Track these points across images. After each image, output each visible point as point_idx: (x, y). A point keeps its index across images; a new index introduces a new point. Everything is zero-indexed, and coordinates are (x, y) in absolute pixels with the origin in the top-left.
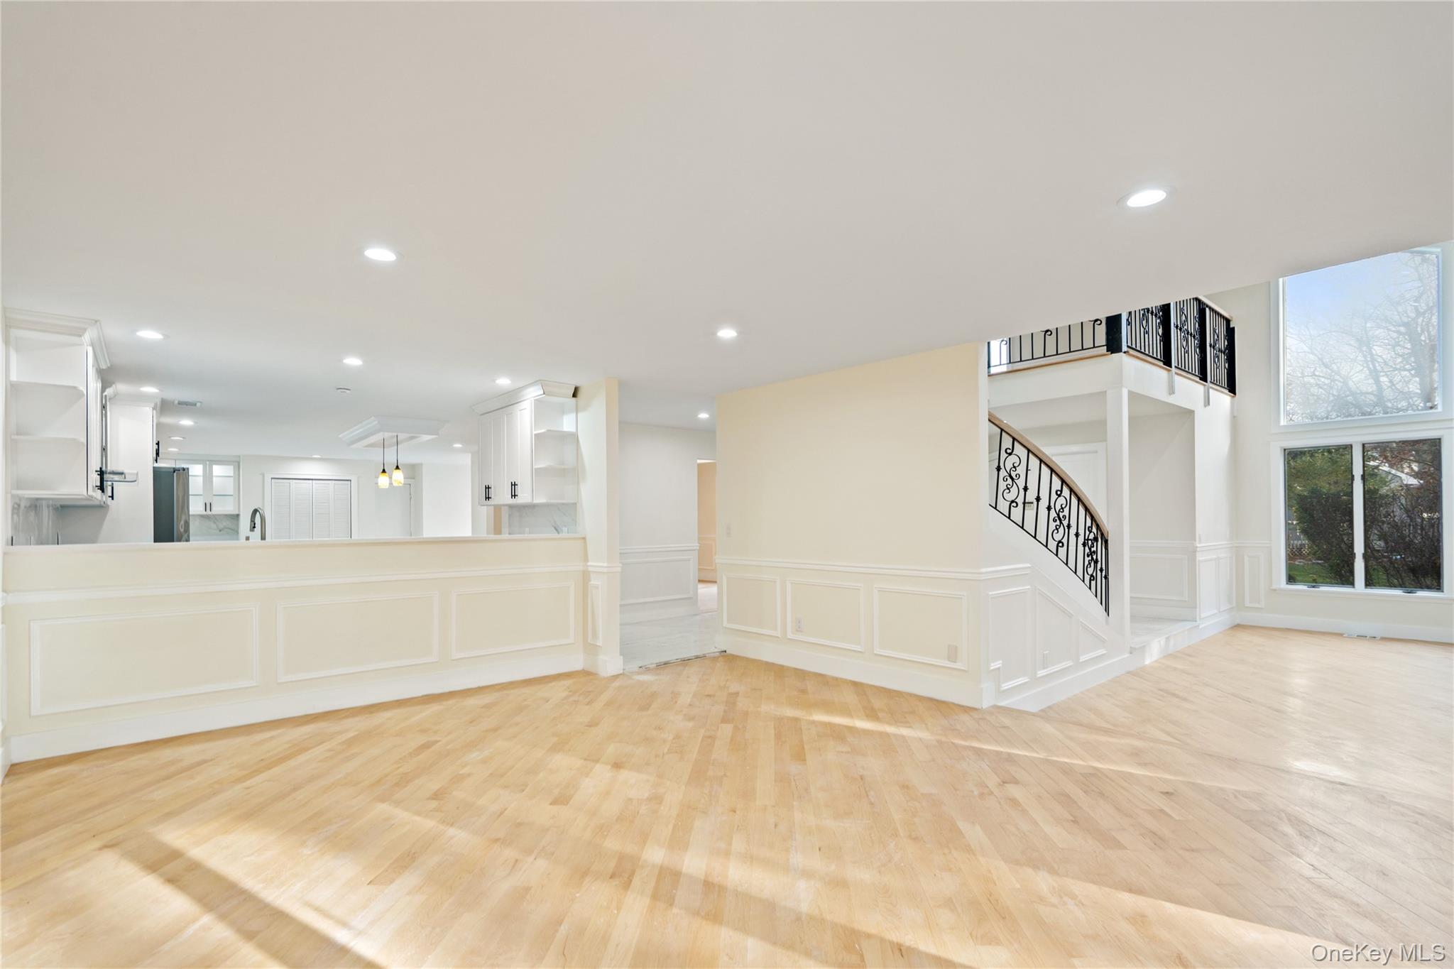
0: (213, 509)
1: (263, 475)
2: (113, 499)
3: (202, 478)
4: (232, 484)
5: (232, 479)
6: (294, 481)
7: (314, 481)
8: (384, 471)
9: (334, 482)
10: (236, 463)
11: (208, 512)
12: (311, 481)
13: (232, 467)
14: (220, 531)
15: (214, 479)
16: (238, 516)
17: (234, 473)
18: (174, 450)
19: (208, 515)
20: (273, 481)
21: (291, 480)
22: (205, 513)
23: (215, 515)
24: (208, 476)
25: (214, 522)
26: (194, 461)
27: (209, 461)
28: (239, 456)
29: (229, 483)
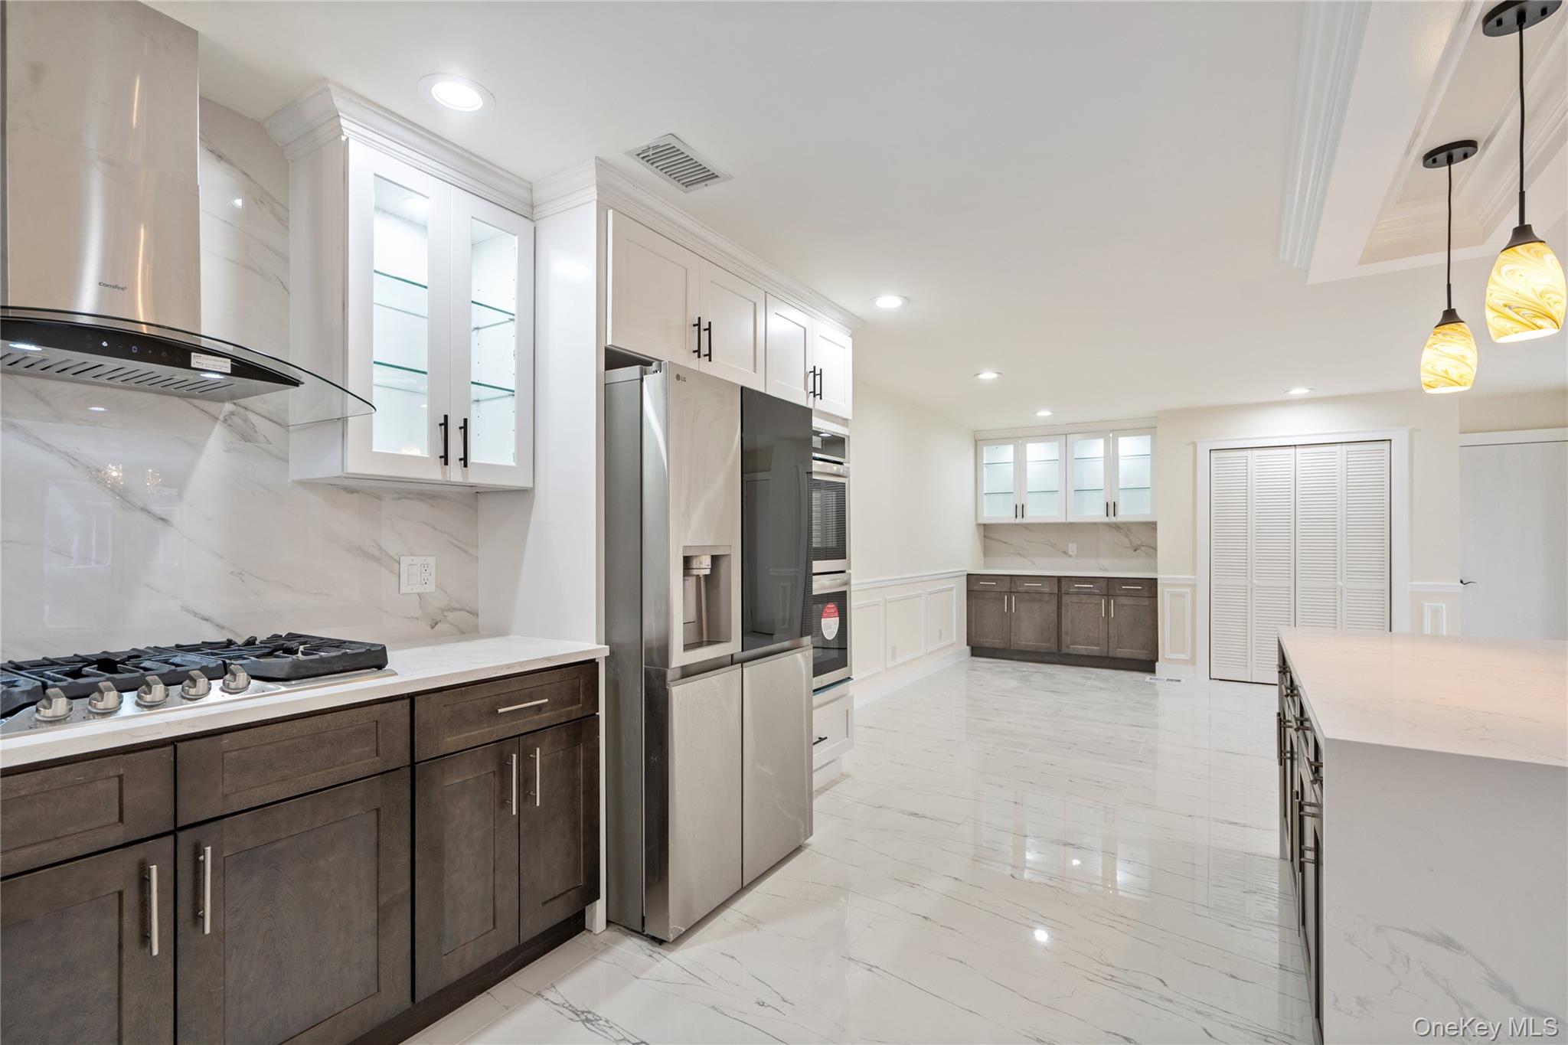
0: (1121, 511)
1: (1194, 445)
3: (1101, 464)
4: (1149, 471)
5: (1150, 458)
6: (1255, 452)
7: (1299, 450)
8: (1450, 316)
9: (1345, 447)
10: (1153, 428)
11: (1112, 519)
12: (1291, 448)
13: (1149, 438)
14: (1135, 550)
15: (1121, 462)
16: (1155, 523)
17: (1152, 448)
18: (1044, 413)
19: (1115, 524)
20: (1213, 454)
21: (1250, 451)
22: (1107, 520)
23: (1125, 524)
24: (1112, 460)
25: (1126, 536)
26: (1091, 431)
27: (1111, 430)
28: (1156, 417)
29: (1145, 467)
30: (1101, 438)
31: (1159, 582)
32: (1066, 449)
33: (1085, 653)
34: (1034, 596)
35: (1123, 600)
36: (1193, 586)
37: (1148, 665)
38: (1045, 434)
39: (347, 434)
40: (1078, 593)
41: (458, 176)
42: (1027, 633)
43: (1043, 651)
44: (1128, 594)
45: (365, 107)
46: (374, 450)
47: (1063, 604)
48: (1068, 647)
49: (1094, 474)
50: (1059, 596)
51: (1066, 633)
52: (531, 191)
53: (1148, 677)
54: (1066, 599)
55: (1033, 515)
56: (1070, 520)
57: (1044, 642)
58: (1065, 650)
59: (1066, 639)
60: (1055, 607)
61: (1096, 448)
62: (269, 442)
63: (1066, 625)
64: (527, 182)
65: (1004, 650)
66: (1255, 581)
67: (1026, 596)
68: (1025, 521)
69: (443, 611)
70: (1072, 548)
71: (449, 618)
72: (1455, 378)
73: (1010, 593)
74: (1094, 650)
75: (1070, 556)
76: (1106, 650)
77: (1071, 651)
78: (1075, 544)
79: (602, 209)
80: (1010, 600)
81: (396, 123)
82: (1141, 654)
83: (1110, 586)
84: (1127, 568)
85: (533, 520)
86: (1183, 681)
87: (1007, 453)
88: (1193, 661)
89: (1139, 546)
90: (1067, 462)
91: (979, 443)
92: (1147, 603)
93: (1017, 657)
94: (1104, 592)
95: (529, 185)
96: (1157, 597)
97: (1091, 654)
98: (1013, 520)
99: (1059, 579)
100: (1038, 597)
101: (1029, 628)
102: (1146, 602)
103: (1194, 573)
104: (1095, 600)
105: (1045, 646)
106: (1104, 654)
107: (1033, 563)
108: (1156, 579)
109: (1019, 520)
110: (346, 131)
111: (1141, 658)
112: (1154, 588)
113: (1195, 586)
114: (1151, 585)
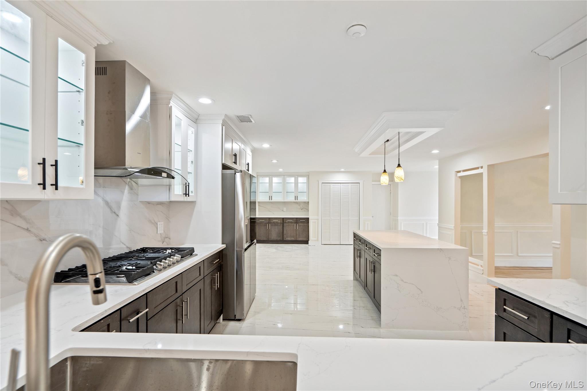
0: (299, 199)
1: (318, 181)
2: (57, 189)
3: (294, 184)
4: (306, 187)
5: (306, 184)
6: (332, 184)
7: (341, 184)
9: (351, 184)
10: (307, 175)
11: (296, 201)
12: (340, 184)
13: (306, 178)
14: (302, 210)
15: (299, 184)
16: (308, 203)
17: (307, 181)
18: (281, 170)
19: (296, 202)
20: (323, 184)
21: (331, 184)
22: (295, 201)
23: (299, 202)
24: (296, 183)
25: (299, 205)
26: (291, 175)
27: (297, 175)
28: (309, 172)
29: (305, 186)
30: (293, 177)
31: (309, 218)
32: (284, 180)
33: (290, 240)
34: (276, 224)
35: (300, 224)
37: (306, 242)
38: (278, 175)
39: (171, 189)
40: (288, 223)
41: (187, 114)
42: (274, 236)
43: (279, 240)
44: (302, 222)
45: (178, 99)
46: (175, 193)
47: (284, 226)
48: (285, 238)
49: (291, 187)
50: (283, 223)
51: (285, 234)
52: (199, 116)
53: (307, 245)
54: (285, 224)
55: (274, 199)
56: (285, 201)
57: (278, 237)
58: (284, 239)
59: (285, 236)
60: (282, 227)
61: (292, 180)
62: (135, 190)
63: (285, 232)
64: (198, 114)
65: (266, 241)
66: (332, 218)
67: (273, 224)
68: (272, 201)
69: (164, 238)
70: (285, 209)
71: (166, 241)
72: (386, 183)
73: (269, 223)
74: (293, 239)
75: (284, 212)
76: (296, 239)
77: (286, 240)
78: (285, 208)
79: (223, 125)
80: (269, 225)
81: (182, 102)
82: (305, 239)
83: (297, 220)
84: (300, 215)
85: (195, 210)
86: (316, 246)
87: (267, 180)
88: (318, 240)
89: (303, 208)
90: (284, 184)
91: (258, 176)
92: (306, 225)
93: (270, 243)
94: (295, 222)
95: (198, 115)
96: (309, 223)
97: (292, 240)
98: (268, 201)
99: (283, 218)
100: (277, 224)
101: (274, 234)
102: (306, 224)
103: (318, 216)
104: (293, 224)
105: (279, 239)
106: (295, 240)
107: (273, 214)
109: (270, 201)
110: (171, 104)
111: (304, 240)
112: (308, 221)
113: (318, 219)
114: (307, 220)
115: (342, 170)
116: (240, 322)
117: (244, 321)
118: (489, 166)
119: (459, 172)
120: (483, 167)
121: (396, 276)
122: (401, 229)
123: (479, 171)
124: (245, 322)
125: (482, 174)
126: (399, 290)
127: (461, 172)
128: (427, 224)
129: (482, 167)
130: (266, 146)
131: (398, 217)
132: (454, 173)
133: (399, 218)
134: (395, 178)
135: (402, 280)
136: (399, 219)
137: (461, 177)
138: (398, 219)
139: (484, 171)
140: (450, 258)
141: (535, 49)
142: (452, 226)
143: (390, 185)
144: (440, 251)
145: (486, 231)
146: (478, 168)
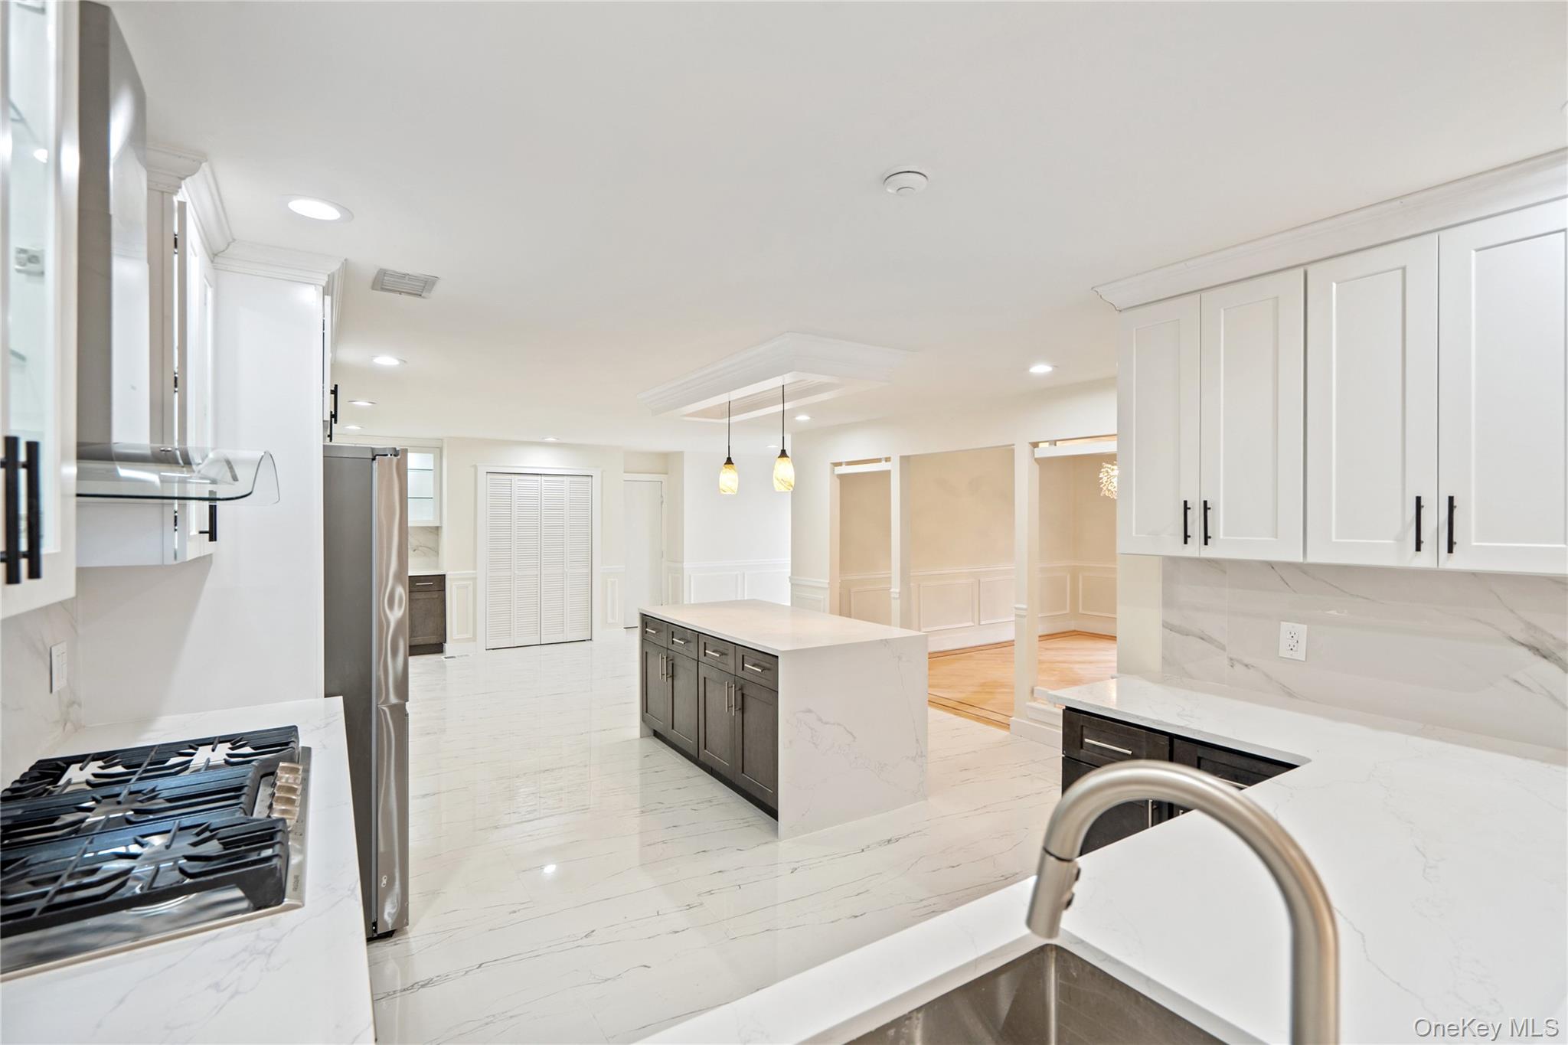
1: (475, 467)
4: (431, 482)
5: (432, 473)
6: (516, 477)
7: (544, 478)
9: (569, 478)
10: (437, 449)
12: (539, 477)
13: (431, 456)
14: (414, 551)
15: (409, 474)
16: (437, 529)
17: (434, 466)
20: (490, 476)
21: (513, 476)
28: (442, 440)
29: (429, 479)
31: (446, 577)
35: (415, 595)
36: (474, 579)
37: (437, 648)
44: (420, 589)
52: (229, 244)
53: (439, 657)
64: (233, 238)
66: (516, 572)
69: (68, 707)
71: (71, 716)
79: (325, 292)
82: (433, 640)
85: (208, 586)
86: (468, 655)
88: (474, 639)
89: (417, 546)
92: (437, 596)
95: (230, 240)
96: (444, 590)
102: (435, 595)
103: (475, 569)
108: (444, 575)
110: (180, 193)
111: (432, 642)
112: (442, 584)
113: (475, 579)
114: (441, 579)
115: (551, 439)
116: (392, 940)
117: (407, 933)
118: (905, 460)
119: (840, 464)
120: (892, 459)
121: (810, 711)
122: (744, 597)
123: (882, 466)
124: (410, 935)
125: (888, 473)
126: (814, 743)
127: (844, 466)
128: (744, 577)
129: (888, 460)
130: (387, 360)
131: (683, 562)
132: (828, 467)
133: (686, 565)
134: (775, 482)
135: (820, 720)
136: (685, 567)
137: (841, 477)
138: (683, 568)
139: (894, 467)
140: (900, 658)
141: (1097, 286)
142: (824, 582)
143: (661, 482)
144: (885, 645)
145: (898, 590)
146: (878, 460)
